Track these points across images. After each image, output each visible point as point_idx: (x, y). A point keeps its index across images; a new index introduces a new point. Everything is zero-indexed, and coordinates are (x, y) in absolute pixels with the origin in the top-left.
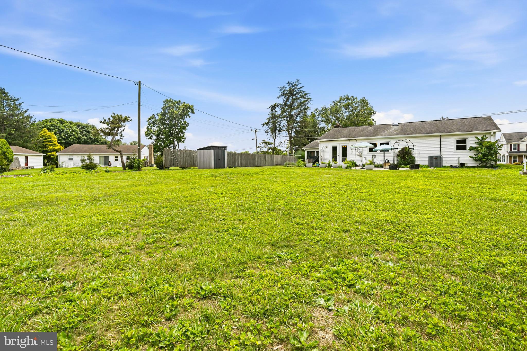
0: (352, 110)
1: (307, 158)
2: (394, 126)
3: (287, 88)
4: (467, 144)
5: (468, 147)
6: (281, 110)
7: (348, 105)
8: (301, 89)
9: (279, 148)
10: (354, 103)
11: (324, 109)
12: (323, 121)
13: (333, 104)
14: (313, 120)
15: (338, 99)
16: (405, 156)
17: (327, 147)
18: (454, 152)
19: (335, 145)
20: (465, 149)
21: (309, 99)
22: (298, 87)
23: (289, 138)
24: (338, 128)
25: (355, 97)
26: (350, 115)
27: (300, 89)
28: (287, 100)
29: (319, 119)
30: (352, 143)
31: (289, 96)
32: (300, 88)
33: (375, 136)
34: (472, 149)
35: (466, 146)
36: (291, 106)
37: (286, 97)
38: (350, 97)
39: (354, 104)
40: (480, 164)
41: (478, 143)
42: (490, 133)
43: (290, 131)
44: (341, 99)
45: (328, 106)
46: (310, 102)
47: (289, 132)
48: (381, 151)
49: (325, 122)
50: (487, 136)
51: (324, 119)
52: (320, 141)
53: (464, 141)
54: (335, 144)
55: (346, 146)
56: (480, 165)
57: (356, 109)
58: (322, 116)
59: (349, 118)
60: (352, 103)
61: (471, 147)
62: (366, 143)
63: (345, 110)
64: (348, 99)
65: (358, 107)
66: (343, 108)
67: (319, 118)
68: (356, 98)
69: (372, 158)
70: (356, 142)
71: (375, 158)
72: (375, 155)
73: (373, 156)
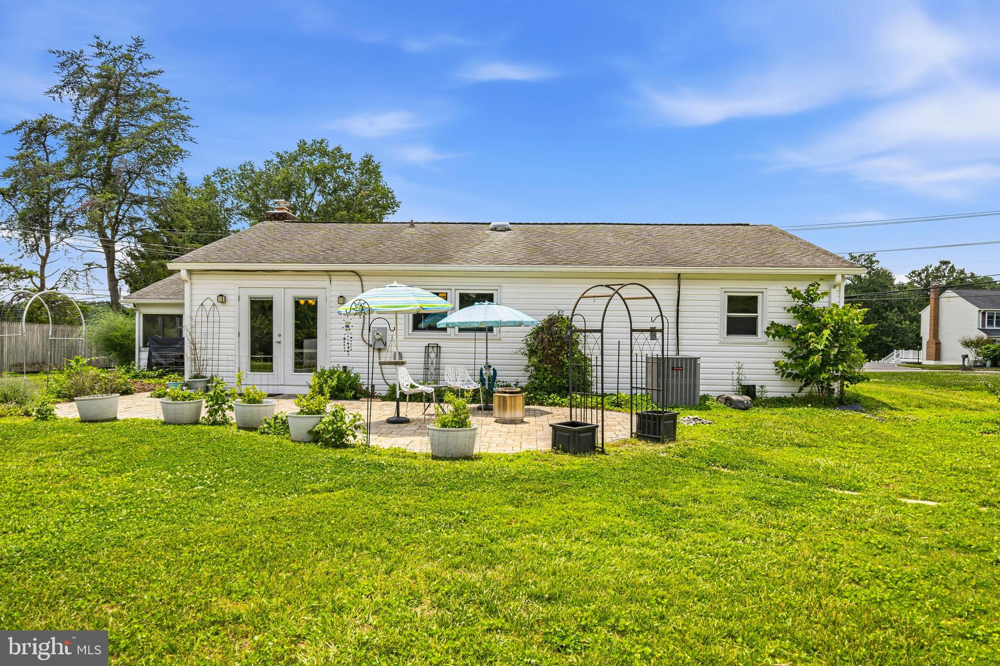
0: (335, 191)
1: (145, 346)
2: (495, 229)
3: (94, 66)
4: (759, 314)
5: (762, 326)
6: (66, 148)
7: (326, 171)
8: (155, 80)
9: (63, 292)
10: (341, 167)
11: (246, 172)
12: (244, 213)
13: (276, 160)
14: (205, 205)
15: (293, 148)
16: (558, 352)
17: (222, 298)
18: (721, 344)
19: (261, 293)
20: (754, 332)
21: (182, 117)
22: (140, 69)
23: (104, 256)
24: (282, 223)
25: (345, 151)
26: (329, 204)
27: (151, 80)
28: (98, 109)
29: (228, 205)
30: (340, 286)
31: (104, 99)
32: (145, 75)
33: (439, 262)
34: (779, 331)
35: (755, 320)
36: (110, 135)
37: (90, 100)
38: (330, 149)
39: (341, 173)
40: (801, 389)
41: (794, 310)
42: (833, 277)
43: (109, 232)
44: (303, 147)
45: (259, 166)
46: (191, 132)
47: (102, 234)
48: (461, 330)
49: (249, 215)
50: (823, 288)
51: (245, 206)
52: (190, 272)
53: (749, 303)
54: (262, 288)
55: (316, 300)
56: (803, 394)
57: (345, 186)
58: (239, 197)
59: (326, 212)
60: (334, 168)
61: (773, 324)
62: (417, 290)
63: (313, 185)
64: (324, 153)
65: (349, 184)
66: (308, 180)
67: (229, 202)
68: (348, 156)
69: (427, 356)
70: (360, 283)
71: (438, 356)
72: (437, 347)
73: (431, 349)
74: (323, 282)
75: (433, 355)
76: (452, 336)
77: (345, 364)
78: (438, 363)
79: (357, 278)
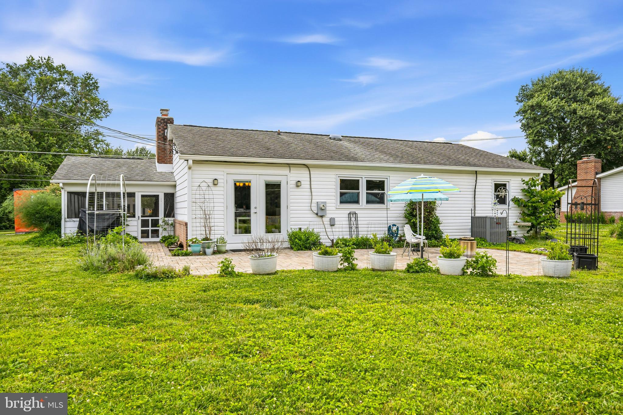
5: (509, 199)
17: (215, 182)
18: (493, 209)
30: (296, 174)
35: (505, 196)
42: (538, 174)
54: (243, 174)
55: (280, 183)
61: (515, 198)
69: (350, 220)
70: (308, 172)
71: (356, 220)
72: (355, 214)
73: (351, 215)
74: (285, 171)
75: (353, 219)
76: (363, 207)
77: (300, 227)
78: (357, 224)
79: (307, 169)
